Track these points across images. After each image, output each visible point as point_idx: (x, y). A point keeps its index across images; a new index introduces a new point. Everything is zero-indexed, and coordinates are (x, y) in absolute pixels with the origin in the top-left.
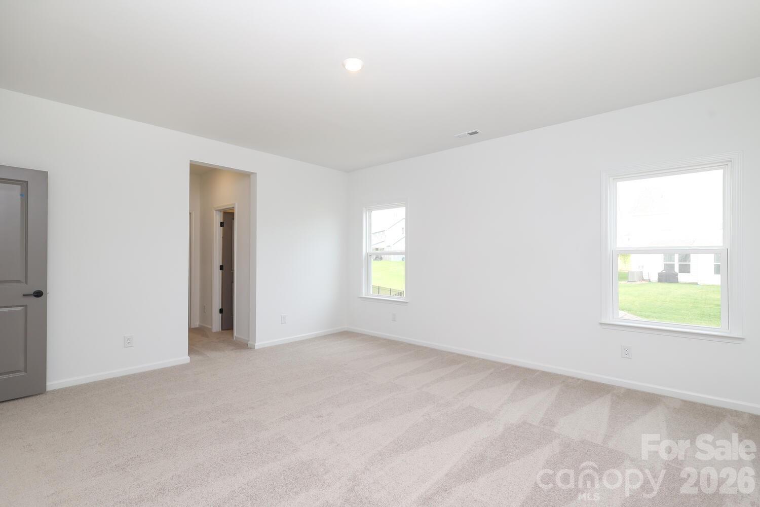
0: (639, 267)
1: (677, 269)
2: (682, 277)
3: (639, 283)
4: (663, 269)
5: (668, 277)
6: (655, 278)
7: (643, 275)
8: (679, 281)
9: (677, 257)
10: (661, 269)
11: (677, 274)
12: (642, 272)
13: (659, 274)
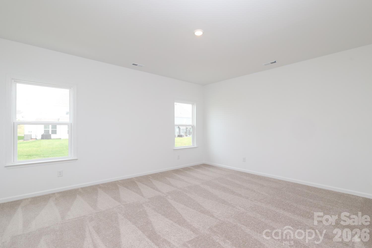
0: (29, 132)
1: (50, 133)
2: (53, 136)
3: (31, 140)
4: (44, 133)
5: (46, 136)
6: (39, 137)
7: (32, 136)
8: (52, 138)
9: (50, 126)
10: (43, 132)
11: (50, 135)
12: (31, 135)
13: (42, 135)
